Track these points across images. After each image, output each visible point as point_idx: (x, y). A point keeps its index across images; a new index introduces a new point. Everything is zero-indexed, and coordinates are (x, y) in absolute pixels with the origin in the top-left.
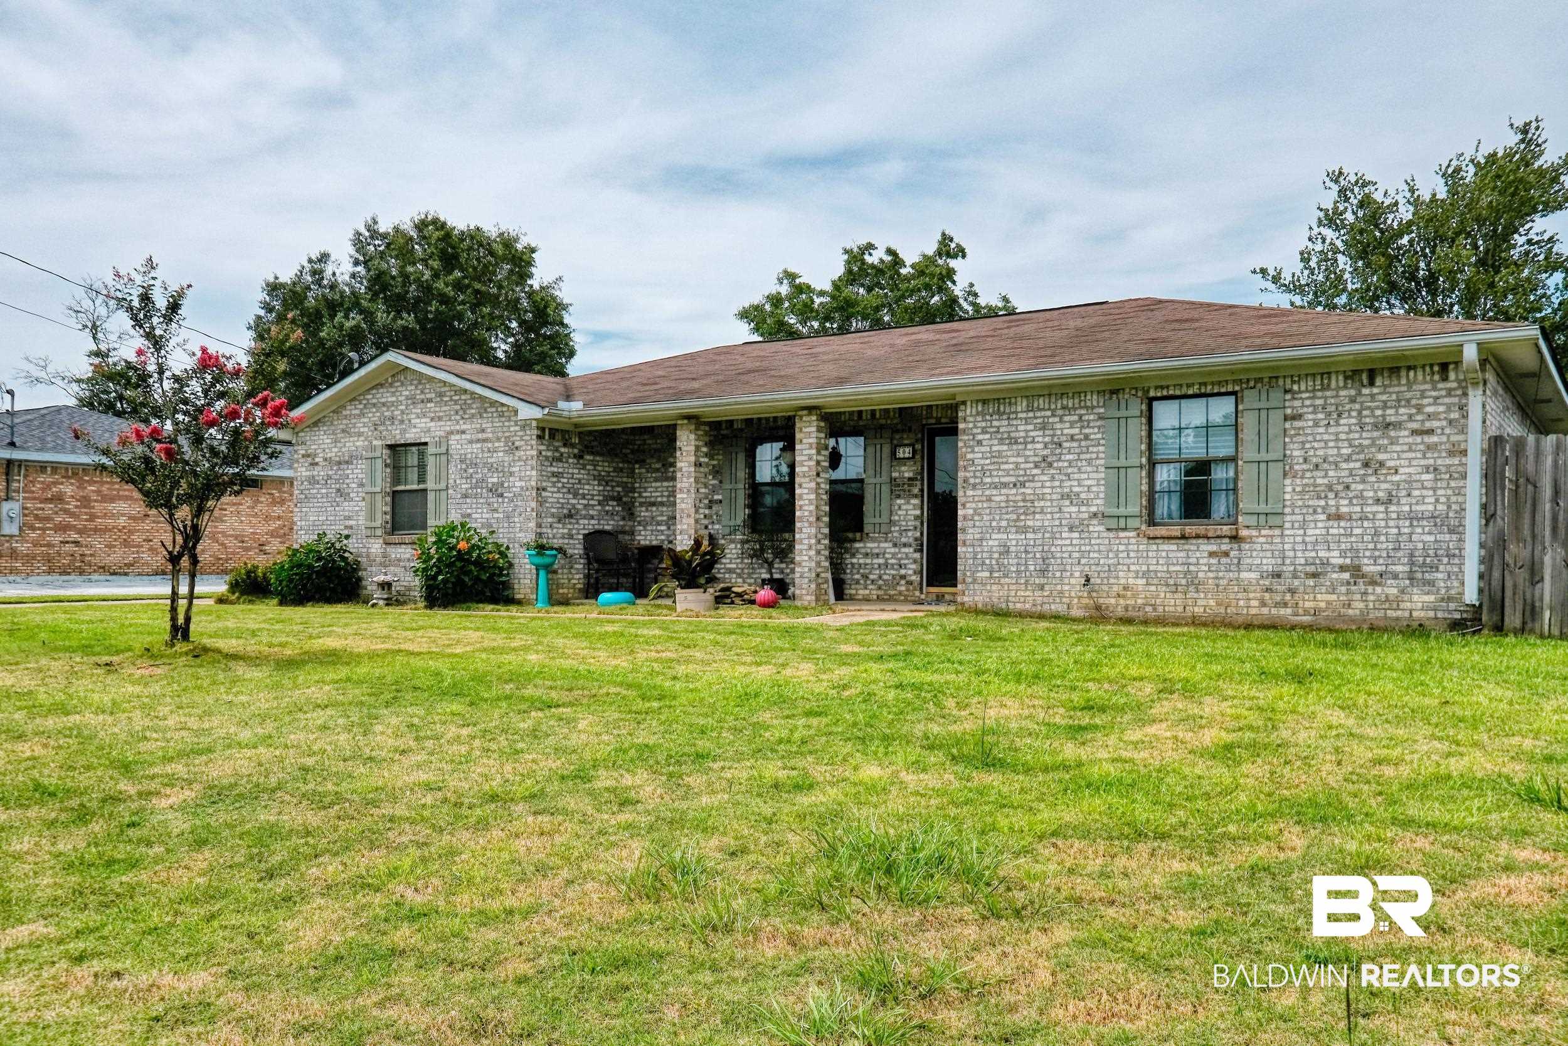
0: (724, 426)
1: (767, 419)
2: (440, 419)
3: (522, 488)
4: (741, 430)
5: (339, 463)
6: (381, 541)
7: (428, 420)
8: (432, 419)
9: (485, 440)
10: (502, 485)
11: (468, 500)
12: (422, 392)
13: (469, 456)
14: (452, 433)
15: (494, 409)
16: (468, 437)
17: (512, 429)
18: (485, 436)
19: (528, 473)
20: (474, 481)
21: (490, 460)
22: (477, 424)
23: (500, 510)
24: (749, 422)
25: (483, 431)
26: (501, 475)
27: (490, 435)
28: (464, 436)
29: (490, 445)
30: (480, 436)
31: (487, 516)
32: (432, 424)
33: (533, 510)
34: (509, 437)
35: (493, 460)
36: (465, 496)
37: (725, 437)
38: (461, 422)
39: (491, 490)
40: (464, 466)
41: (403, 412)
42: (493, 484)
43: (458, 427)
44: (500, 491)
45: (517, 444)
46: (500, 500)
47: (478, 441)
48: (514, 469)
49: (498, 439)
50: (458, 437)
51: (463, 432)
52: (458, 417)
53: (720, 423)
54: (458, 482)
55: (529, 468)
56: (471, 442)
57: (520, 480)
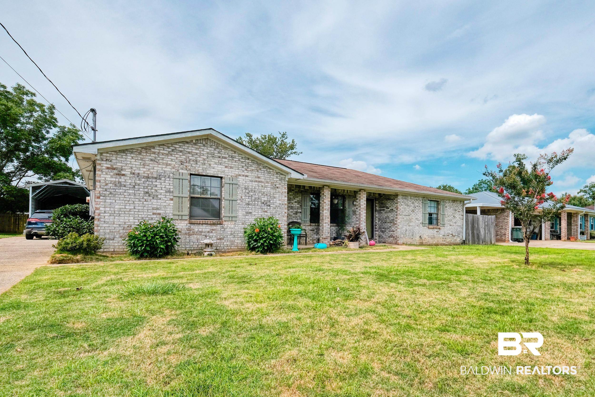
0: (302, 187)
1: (317, 187)
2: (231, 168)
3: (280, 204)
4: (308, 190)
5: (148, 177)
6: (187, 222)
7: (223, 167)
8: (226, 167)
9: (259, 182)
10: (270, 201)
11: (250, 206)
12: (219, 153)
13: (251, 187)
14: (240, 175)
15: (265, 170)
16: (250, 179)
17: (275, 179)
18: (259, 180)
19: (283, 198)
20: (253, 198)
21: (262, 190)
22: (255, 174)
23: (268, 212)
24: (310, 187)
25: (259, 178)
26: (269, 197)
27: (263, 180)
28: (247, 178)
29: (263, 184)
30: (257, 179)
31: (261, 214)
32: (226, 169)
33: (285, 213)
34: (273, 182)
35: (265, 191)
36: (248, 204)
37: (302, 191)
38: (246, 171)
39: (263, 203)
40: (247, 191)
41: (204, 160)
42: (265, 201)
43: (243, 174)
44: (268, 204)
45: (277, 186)
46: (268, 207)
47: (256, 181)
48: (276, 196)
49: (267, 182)
50: (244, 178)
51: (247, 176)
52: (243, 169)
53: (300, 186)
54: (243, 197)
55: (284, 196)
56: (252, 181)
57: (279, 200)
